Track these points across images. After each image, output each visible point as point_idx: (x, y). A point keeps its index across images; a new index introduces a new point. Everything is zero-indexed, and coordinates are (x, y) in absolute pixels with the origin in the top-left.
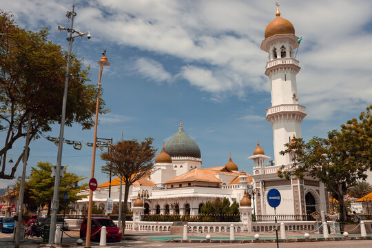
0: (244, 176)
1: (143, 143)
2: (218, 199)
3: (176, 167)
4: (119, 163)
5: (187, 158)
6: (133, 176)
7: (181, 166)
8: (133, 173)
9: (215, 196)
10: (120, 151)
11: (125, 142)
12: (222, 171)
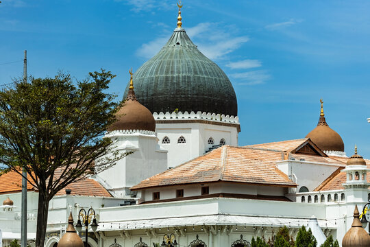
0: (359, 168)
1: (85, 87)
2: (284, 231)
3: (166, 140)
4: (19, 138)
5: (198, 116)
6: (58, 172)
7: (182, 140)
8: (59, 164)
9: (276, 222)
10: (24, 108)
11: (39, 83)
12: (298, 151)
